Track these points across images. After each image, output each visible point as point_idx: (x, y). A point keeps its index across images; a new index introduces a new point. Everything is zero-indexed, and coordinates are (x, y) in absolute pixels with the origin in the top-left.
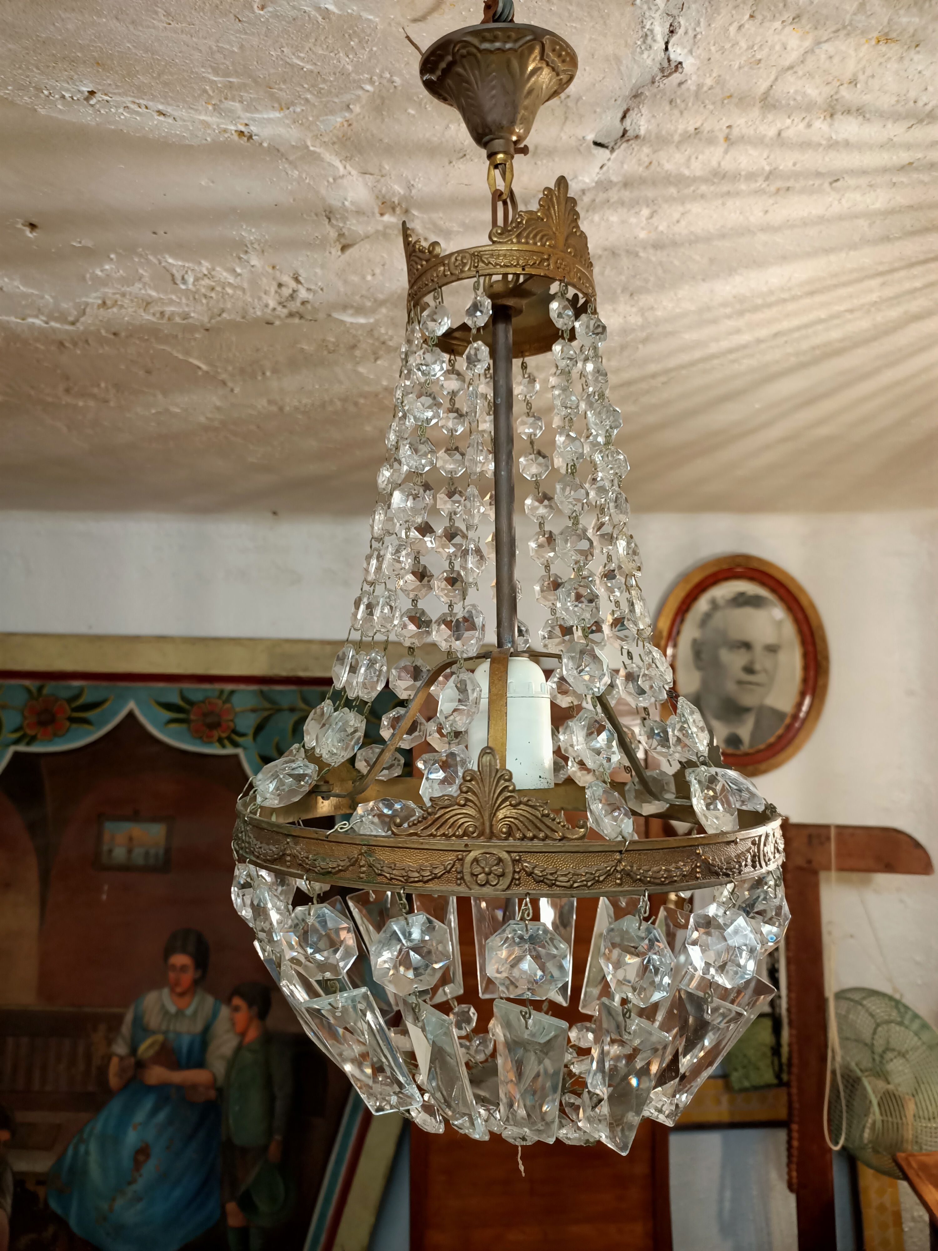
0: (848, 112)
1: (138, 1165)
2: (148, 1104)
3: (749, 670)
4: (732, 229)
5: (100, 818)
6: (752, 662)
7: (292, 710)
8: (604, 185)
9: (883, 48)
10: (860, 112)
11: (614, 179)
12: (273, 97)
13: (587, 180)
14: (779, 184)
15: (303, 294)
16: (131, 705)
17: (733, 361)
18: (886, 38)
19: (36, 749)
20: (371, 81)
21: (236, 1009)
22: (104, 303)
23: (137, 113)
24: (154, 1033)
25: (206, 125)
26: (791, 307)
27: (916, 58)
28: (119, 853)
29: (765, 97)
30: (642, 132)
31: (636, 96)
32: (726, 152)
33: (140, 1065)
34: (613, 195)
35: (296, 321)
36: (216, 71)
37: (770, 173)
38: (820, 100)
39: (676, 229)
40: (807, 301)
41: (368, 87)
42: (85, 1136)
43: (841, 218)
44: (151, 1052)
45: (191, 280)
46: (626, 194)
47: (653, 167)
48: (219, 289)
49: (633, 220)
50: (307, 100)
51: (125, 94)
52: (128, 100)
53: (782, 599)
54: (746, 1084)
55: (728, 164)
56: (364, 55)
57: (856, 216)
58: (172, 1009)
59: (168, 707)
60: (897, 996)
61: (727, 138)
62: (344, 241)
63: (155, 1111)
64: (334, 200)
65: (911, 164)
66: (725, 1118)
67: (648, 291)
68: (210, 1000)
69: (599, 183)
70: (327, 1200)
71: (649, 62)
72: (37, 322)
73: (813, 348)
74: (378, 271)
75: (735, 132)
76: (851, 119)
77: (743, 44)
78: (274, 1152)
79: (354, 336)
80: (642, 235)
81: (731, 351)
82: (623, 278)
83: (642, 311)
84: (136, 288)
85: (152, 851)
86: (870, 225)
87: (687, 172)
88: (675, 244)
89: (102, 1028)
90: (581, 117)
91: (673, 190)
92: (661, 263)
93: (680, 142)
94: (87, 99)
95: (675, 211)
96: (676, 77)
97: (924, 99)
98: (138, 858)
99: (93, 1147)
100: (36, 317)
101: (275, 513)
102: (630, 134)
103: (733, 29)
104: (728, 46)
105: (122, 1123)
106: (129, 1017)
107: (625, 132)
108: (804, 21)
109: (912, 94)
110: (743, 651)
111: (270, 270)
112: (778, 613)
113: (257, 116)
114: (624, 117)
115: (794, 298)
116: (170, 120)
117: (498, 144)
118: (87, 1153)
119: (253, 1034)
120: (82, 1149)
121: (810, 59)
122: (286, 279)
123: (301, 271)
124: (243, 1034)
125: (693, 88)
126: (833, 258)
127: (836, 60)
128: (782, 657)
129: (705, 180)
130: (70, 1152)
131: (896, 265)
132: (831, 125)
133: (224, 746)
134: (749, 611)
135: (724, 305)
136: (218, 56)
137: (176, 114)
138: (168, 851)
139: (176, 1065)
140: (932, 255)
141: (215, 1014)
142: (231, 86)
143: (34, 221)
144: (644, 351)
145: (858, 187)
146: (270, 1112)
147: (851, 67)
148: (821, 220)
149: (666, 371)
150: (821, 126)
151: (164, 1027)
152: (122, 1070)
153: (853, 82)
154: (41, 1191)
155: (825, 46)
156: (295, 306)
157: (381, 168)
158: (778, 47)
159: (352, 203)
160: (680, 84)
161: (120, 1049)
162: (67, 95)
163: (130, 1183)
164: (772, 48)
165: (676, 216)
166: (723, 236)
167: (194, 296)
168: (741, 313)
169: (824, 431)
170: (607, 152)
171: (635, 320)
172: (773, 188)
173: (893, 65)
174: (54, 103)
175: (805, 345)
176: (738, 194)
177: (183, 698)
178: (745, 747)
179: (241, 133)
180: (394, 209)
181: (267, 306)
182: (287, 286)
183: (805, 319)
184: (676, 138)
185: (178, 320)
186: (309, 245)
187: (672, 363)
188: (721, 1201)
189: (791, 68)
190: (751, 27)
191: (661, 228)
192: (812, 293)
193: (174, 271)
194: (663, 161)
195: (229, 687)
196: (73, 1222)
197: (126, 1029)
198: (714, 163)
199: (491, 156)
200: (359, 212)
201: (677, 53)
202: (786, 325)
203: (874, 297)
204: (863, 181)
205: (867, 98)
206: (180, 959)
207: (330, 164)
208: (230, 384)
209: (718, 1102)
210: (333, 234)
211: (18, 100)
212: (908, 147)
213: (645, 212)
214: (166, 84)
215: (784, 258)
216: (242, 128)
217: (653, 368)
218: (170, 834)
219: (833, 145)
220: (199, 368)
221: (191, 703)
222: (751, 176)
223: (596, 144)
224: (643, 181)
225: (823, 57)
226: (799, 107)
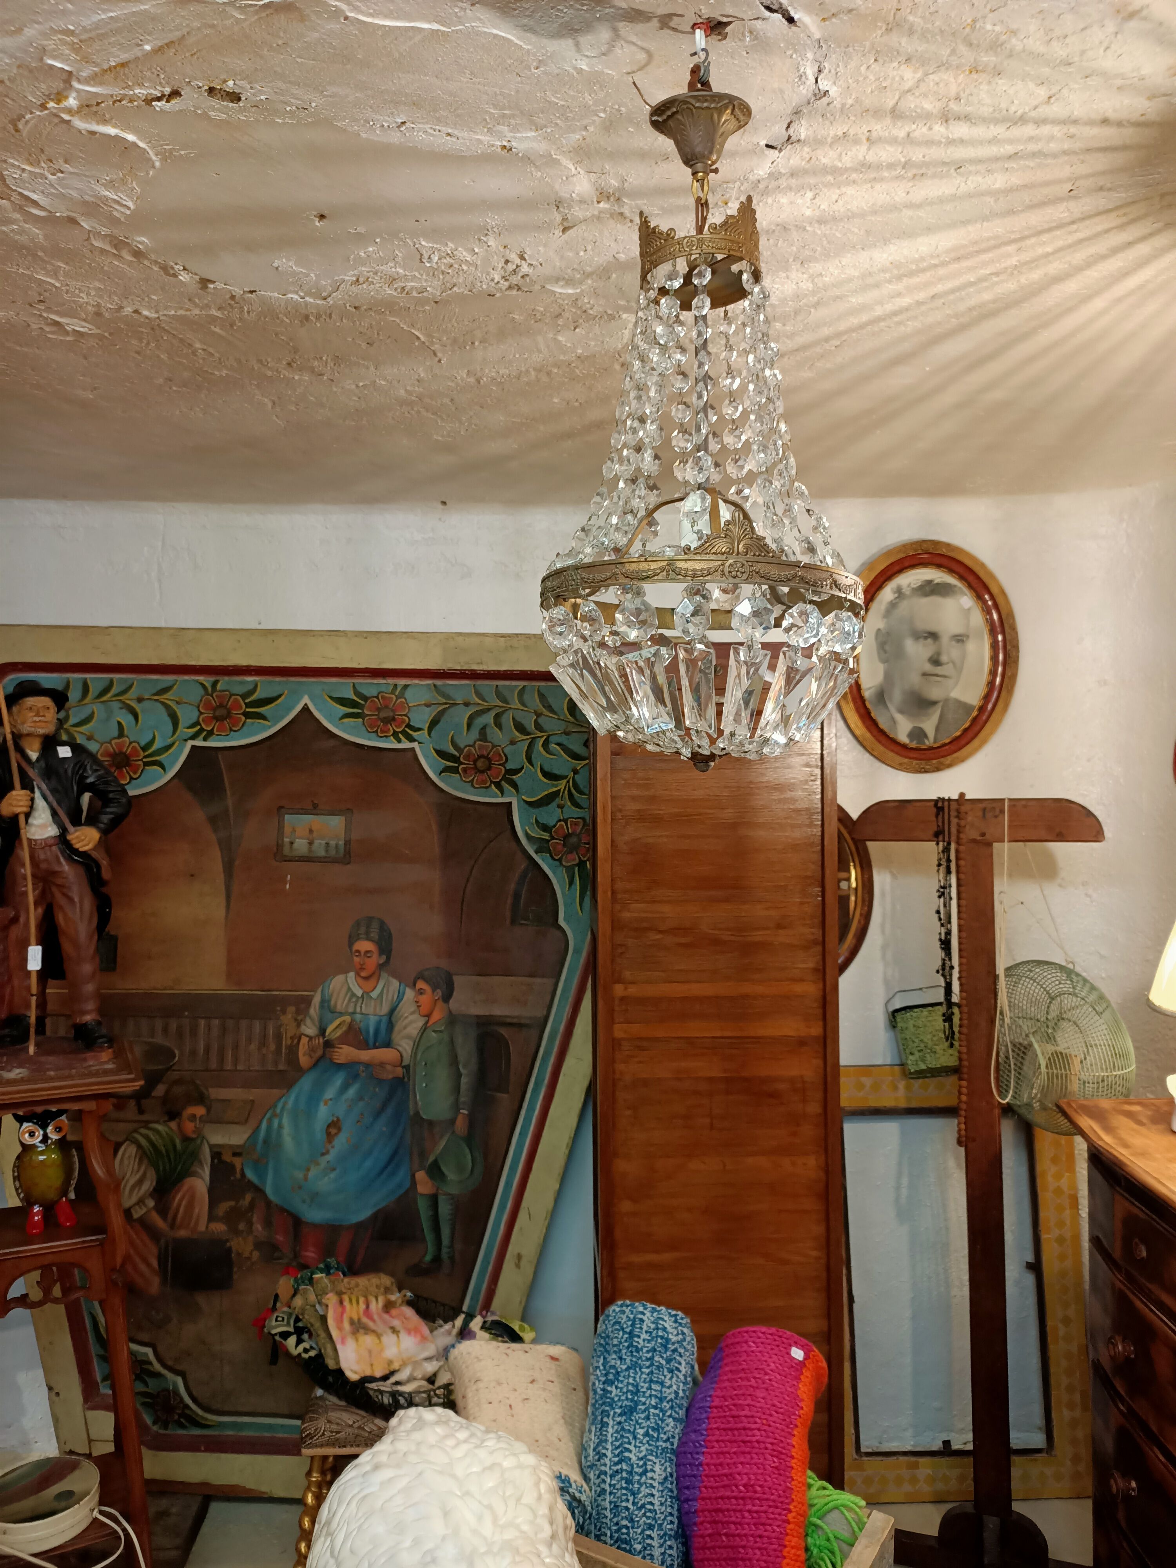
0: (958, 118)
1: (330, 1137)
2: (338, 1080)
3: (935, 661)
4: (881, 207)
5: (281, 810)
6: (938, 654)
7: (467, 704)
8: (774, 176)
9: (974, 76)
10: (967, 118)
11: (783, 171)
12: (532, 122)
13: (761, 173)
14: (914, 171)
15: (525, 269)
16: (306, 700)
17: (899, 323)
18: (975, 69)
19: (211, 743)
20: (604, 111)
21: (421, 992)
22: (358, 280)
23: (433, 135)
24: (341, 1014)
25: (480, 141)
26: (941, 272)
27: (1000, 82)
28: (301, 846)
29: (893, 111)
30: (803, 137)
31: (797, 112)
32: (869, 149)
33: (328, 1044)
34: (783, 182)
35: (515, 292)
36: (495, 107)
37: (906, 163)
38: (935, 111)
39: (835, 207)
40: (956, 266)
41: (602, 115)
42: (278, 1111)
43: (970, 196)
44: (339, 1033)
45: (435, 258)
46: (793, 182)
47: (813, 161)
48: (456, 266)
49: (800, 201)
50: (557, 124)
51: (427, 123)
52: (427, 127)
53: (970, 586)
54: (923, 1067)
55: (871, 157)
56: (601, 95)
57: (982, 194)
58: (359, 993)
59: (342, 702)
60: (1071, 966)
61: (868, 139)
62: (565, 224)
63: (345, 1087)
64: (564, 194)
65: (1016, 153)
66: (903, 1104)
67: (816, 260)
68: (395, 983)
69: (771, 175)
70: (513, 1169)
71: (804, 92)
72: (296, 297)
73: (970, 309)
74: (589, 248)
75: (874, 134)
76: (961, 123)
77: (872, 77)
78: (461, 1125)
79: (561, 306)
80: (808, 213)
81: (895, 313)
82: (794, 248)
83: (812, 278)
84: (389, 268)
85: (333, 843)
86: (996, 201)
87: (840, 165)
88: (835, 219)
89: (291, 1009)
90: (756, 129)
91: (830, 178)
92: (825, 235)
93: (832, 143)
94: (399, 127)
95: (834, 194)
96: (825, 100)
97: (1013, 109)
98: (319, 850)
99: (285, 1121)
100: (297, 293)
101: (444, 503)
102: (793, 139)
103: (863, 69)
104: (861, 79)
105: (314, 1099)
106: (317, 1000)
107: (789, 137)
108: (914, 61)
109: (1003, 106)
110: (930, 641)
111: (502, 249)
112: (967, 600)
113: (518, 135)
114: (788, 127)
115: (943, 264)
116: (454, 139)
117: (699, 166)
118: (280, 1126)
119: (436, 1016)
120: (276, 1123)
121: (922, 85)
122: (514, 257)
123: (527, 250)
124: (428, 1016)
125: (839, 106)
126: (970, 228)
127: (941, 85)
128: (971, 646)
129: (855, 170)
130: (264, 1125)
131: (1026, 233)
132: (947, 128)
133: (399, 741)
134: (935, 599)
135: (883, 270)
136: (500, 98)
137: (459, 135)
138: (347, 843)
139: (364, 1045)
140: (1054, 224)
141: (400, 998)
142: (504, 115)
143: (325, 213)
144: (816, 315)
145: (977, 172)
146: (457, 1089)
147: (953, 90)
148: (954, 198)
149: (839, 335)
150: (939, 129)
151: (351, 1010)
152: (312, 1050)
153: (958, 98)
154: (237, 1162)
155: (931, 77)
156: (515, 280)
157: (603, 168)
158: (897, 79)
159: (578, 195)
160: (828, 104)
161: (309, 1029)
162: (386, 125)
163: (323, 1154)
164: (893, 79)
165: (835, 197)
166: (875, 212)
167: (433, 272)
168: (899, 278)
169: (998, 395)
170: (776, 152)
171: (807, 286)
172: (910, 175)
173: (984, 87)
174: (375, 130)
175: (962, 307)
176: (882, 179)
177: (356, 693)
178: (930, 742)
179: (505, 147)
180: (608, 198)
181: (493, 280)
182: (513, 262)
183: (957, 283)
184: (829, 140)
185: (415, 294)
186: (538, 228)
187: (842, 326)
188: (898, 1188)
189: (909, 91)
190: (875, 67)
191: (822, 207)
192: (958, 259)
193: (424, 252)
194: (821, 157)
195: (402, 682)
196: (269, 1191)
197: (314, 1011)
198: (861, 157)
199: (694, 174)
200: (582, 201)
201: (824, 85)
202: (940, 288)
203: (1014, 261)
204: (981, 168)
205: (969, 109)
206: (364, 945)
207: (566, 167)
208: (439, 355)
209: (896, 1088)
210: (559, 219)
211: (349, 129)
212: (1010, 141)
213: (809, 195)
214: (458, 116)
215: (929, 230)
216: (505, 143)
217: (826, 331)
218: (348, 828)
219: (951, 142)
220: (418, 338)
221: (365, 698)
222: (891, 166)
223: (768, 146)
224: (806, 172)
225: (932, 84)
226: (919, 116)
